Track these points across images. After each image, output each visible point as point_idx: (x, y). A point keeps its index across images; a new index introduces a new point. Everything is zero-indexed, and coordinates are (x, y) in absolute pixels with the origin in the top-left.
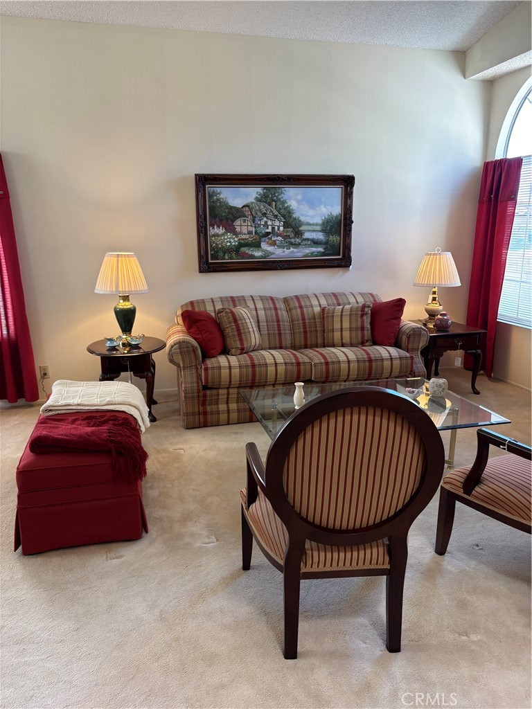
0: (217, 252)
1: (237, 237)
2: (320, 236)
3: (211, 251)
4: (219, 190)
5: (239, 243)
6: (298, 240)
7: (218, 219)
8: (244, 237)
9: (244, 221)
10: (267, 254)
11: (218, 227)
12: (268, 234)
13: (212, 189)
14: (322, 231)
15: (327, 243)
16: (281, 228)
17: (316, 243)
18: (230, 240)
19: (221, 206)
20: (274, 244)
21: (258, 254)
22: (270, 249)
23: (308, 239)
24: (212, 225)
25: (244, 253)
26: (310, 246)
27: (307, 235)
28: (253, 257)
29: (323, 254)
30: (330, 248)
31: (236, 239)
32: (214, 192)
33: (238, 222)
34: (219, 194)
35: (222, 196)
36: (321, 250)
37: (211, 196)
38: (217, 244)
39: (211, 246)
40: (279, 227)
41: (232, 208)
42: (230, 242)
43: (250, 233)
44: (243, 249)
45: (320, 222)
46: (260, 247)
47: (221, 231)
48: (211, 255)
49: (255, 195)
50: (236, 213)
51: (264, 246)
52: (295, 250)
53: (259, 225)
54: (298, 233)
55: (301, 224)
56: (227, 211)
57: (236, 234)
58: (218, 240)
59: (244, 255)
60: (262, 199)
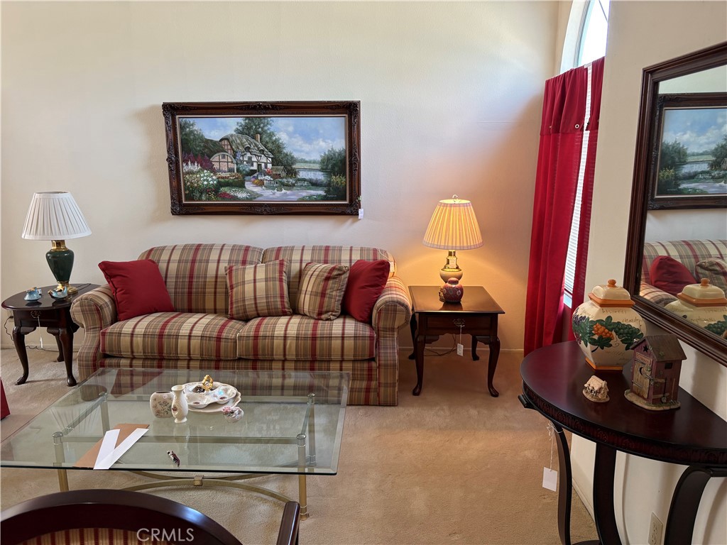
0: (193, 192)
1: (215, 174)
2: (320, 176)
3: (185, 190)
4: (191, 121)
5: (219, 182)
6: (291, 181)
7: (191, 155)
8: (223, 175)
9: (224, 157)
10: (253, 196)
11: (193, 163)
12: (253, 172)
13: (184, 119)
14: (322, 170)
15: (328, 185)
16: (270, 166)
17: (314, 184)
18: (207, 179)
19: (195, 140)
20: (261, 184)
21: (241, 195)
22: (257, 190)
23: (304, 180)
24: (185, 161)
25: (225, 193)
26: (307, 188)
27: (302, 175)
28: (235, 198)
29: (325, 198)
30: (334, 191)
31: (214, 177)
32: (186, 123)
33: (215, 158)
34: (192, 125)
35: (195, 128)
36: (322, 193)
37: (182, 128)
38: (192, 183)
39: (185, 184)
40: (266, 164)
41: (207, 141)
42: (207, 181)
43: (231, 170)
44: (223, 189)
45: (319, 159)
46: (244, 187)
47: (196, 167)
48: (186, 194)
49: (235, 127)
50: (212, 148)
51: (249, 186)
52: (288, 192)
53: (242, 162)
54: (291, 172)
55: (294, 161)
56: (202, 144)
57: (214, 171)
58: (193, 178)
59: (225, 196)
60: (245, 131)
